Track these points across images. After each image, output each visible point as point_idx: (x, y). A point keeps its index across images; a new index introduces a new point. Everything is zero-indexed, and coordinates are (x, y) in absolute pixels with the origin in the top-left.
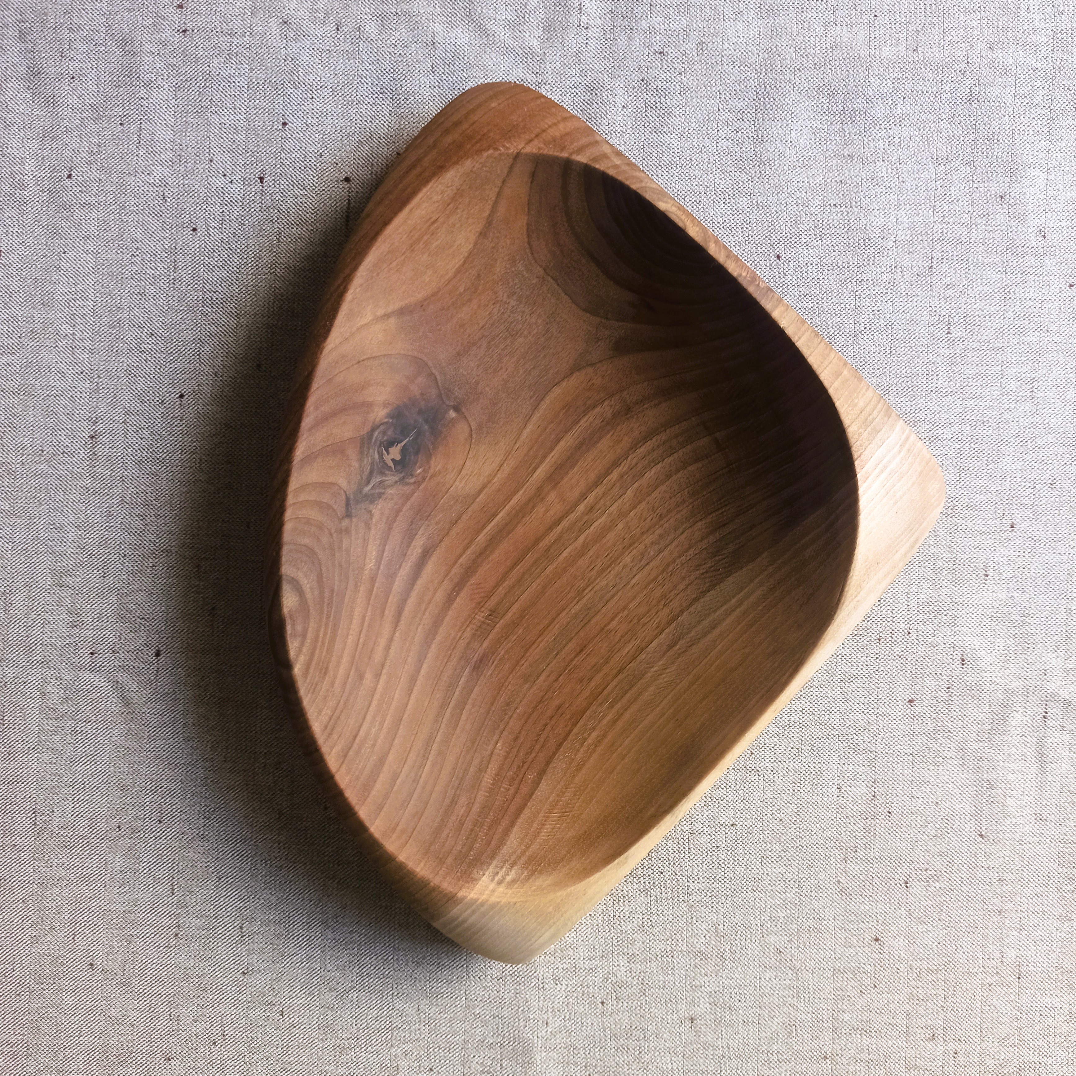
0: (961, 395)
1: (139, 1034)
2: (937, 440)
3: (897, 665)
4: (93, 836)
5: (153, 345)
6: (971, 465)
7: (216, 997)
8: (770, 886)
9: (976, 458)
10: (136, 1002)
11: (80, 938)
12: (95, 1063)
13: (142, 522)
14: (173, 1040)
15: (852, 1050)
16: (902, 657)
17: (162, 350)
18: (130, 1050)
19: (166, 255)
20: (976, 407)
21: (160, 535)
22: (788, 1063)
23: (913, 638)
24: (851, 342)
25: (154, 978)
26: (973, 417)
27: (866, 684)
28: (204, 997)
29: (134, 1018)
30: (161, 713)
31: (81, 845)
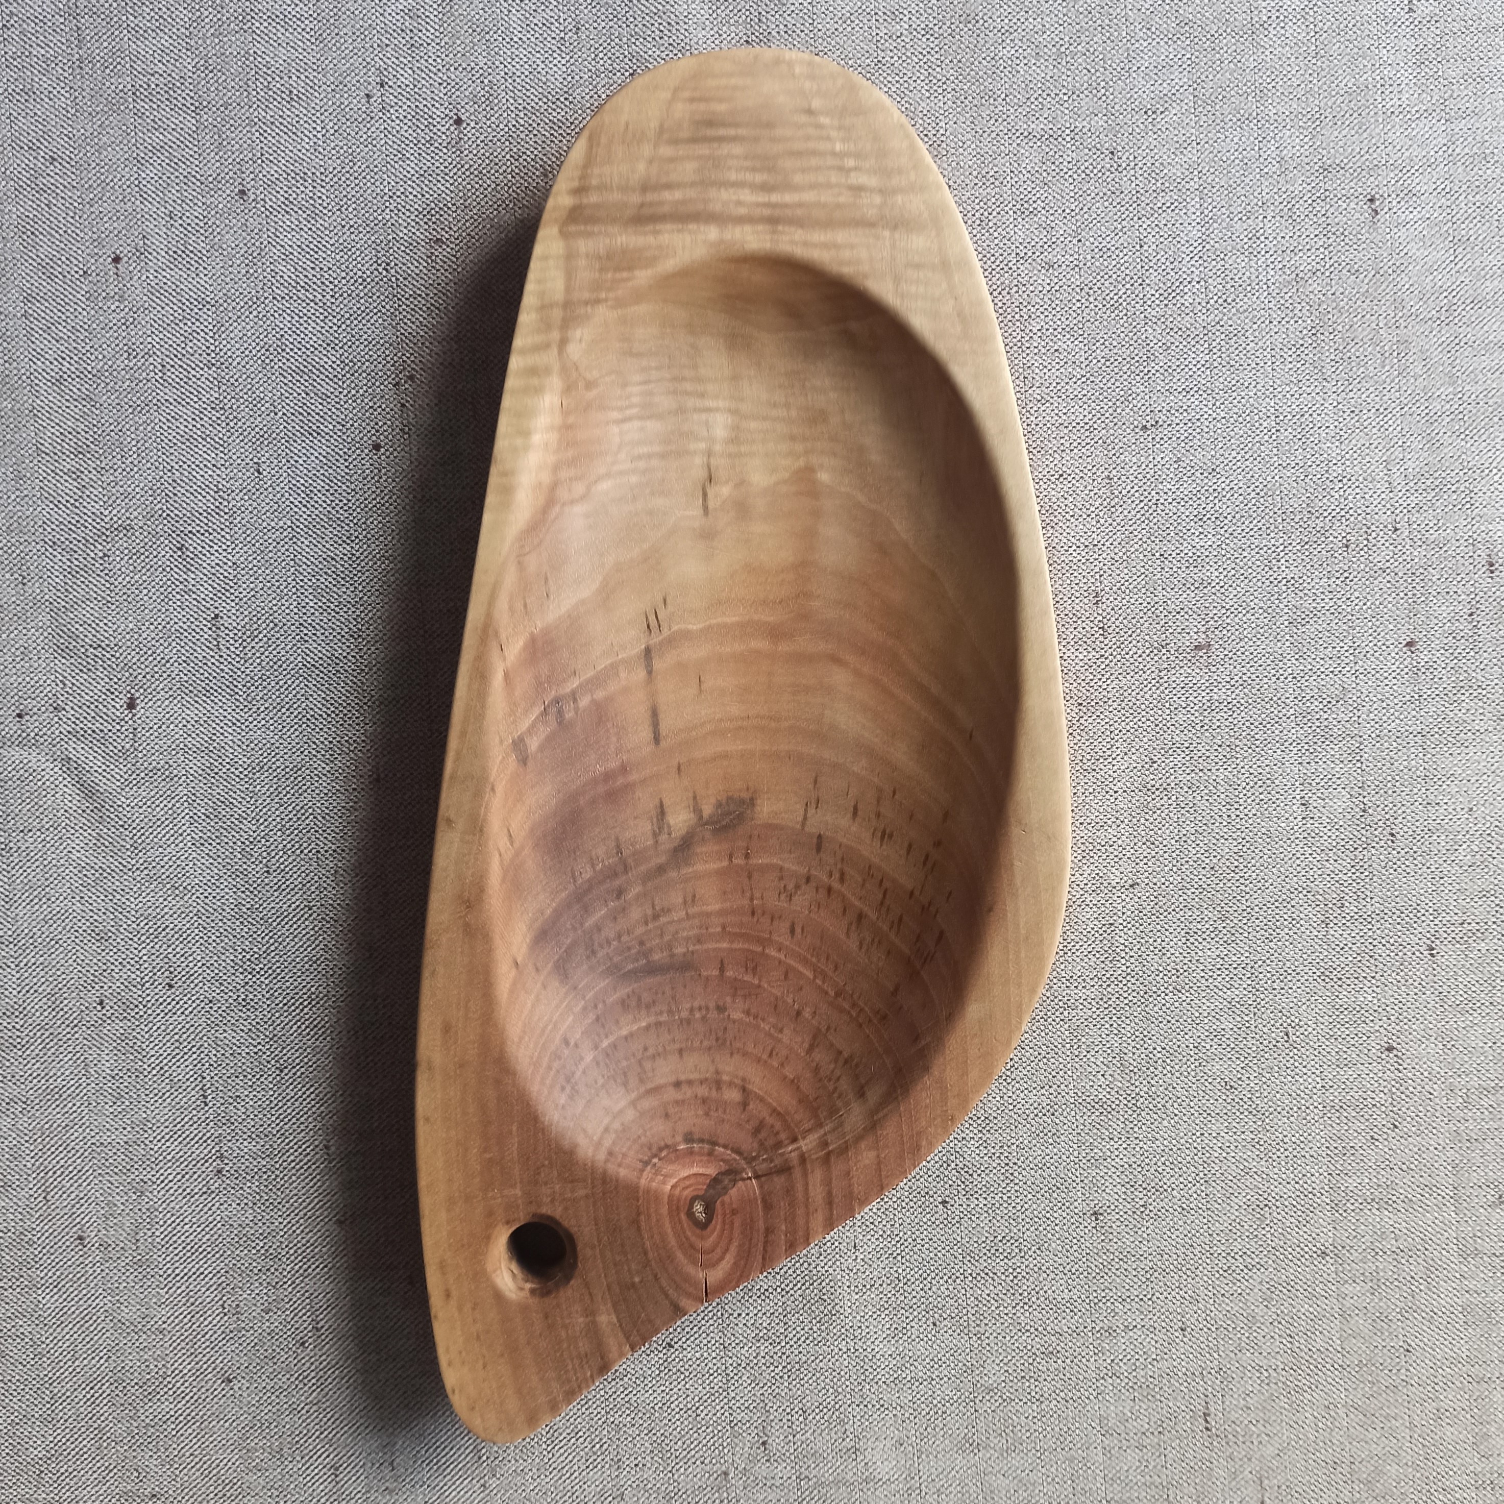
0: (1443, 114)
1: (175, 1344)
2: (1410, 195)
3: (1381, 586)
4: (59, 1022)
5: (57, 177)
6: (1471, 232)
7: (297, 1267)
8: (1203, 981)
9: (1479, 218)
10: (163, 1292)
11: (57, 1197)
12: (105, 1402)
13: (75, 484)
14: (233, 1348)
15: (1368, 1237)
16: (1388, 571)
17: (74, 184)
18: (161, 1373)
19: (62, 20)
20: (1470, 132)
21: (110, 502)
22: (1262, 1270)
23: (1403, 536)
24: (1247, 43)
25: (189, 1248)
26: (1466, 150)
27: (1333, 624)
28: (276, 1270)
29: (164, 1319)
30: (149, 803)
31: (39, 1041)
